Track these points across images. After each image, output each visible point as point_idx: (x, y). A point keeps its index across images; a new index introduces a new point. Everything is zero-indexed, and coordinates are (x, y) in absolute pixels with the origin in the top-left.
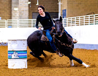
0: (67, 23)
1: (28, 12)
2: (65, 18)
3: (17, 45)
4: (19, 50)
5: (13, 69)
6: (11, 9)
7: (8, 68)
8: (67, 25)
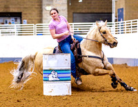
0: (126, 29)
1: (67, 13)
2: (122, 22)
3: (56, 61)
4: (59, 68)
5: (50, 97)
6: (41, 8)
7: (43, 95)
8: (126, 31)
